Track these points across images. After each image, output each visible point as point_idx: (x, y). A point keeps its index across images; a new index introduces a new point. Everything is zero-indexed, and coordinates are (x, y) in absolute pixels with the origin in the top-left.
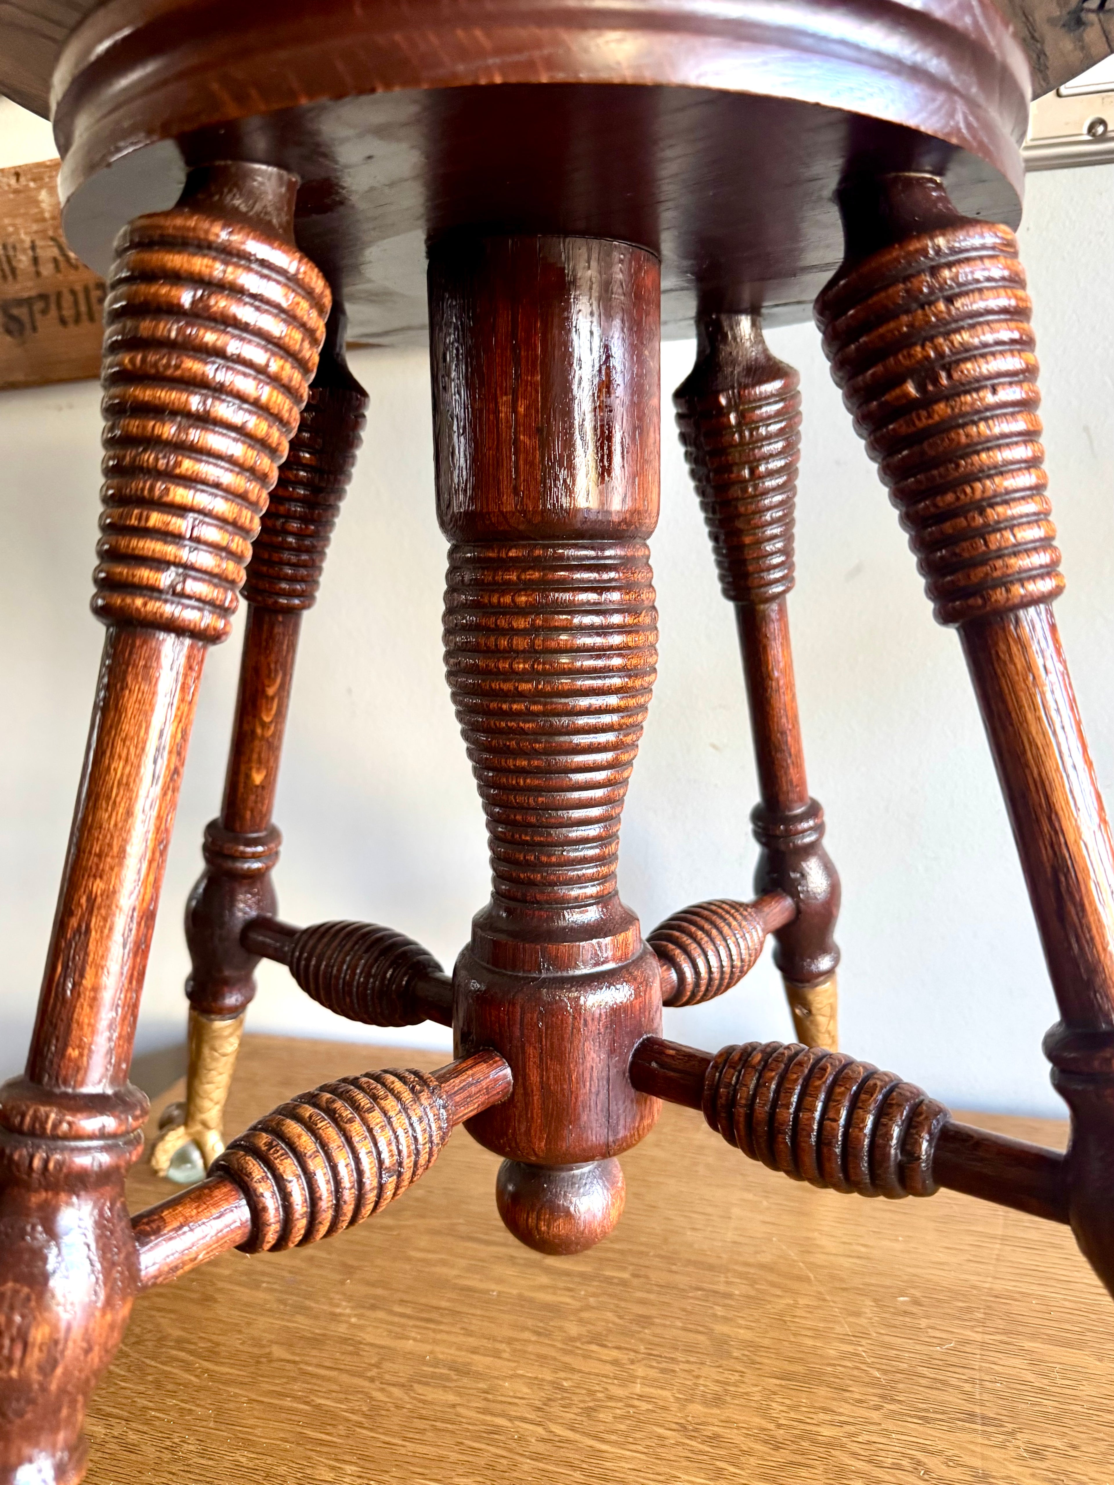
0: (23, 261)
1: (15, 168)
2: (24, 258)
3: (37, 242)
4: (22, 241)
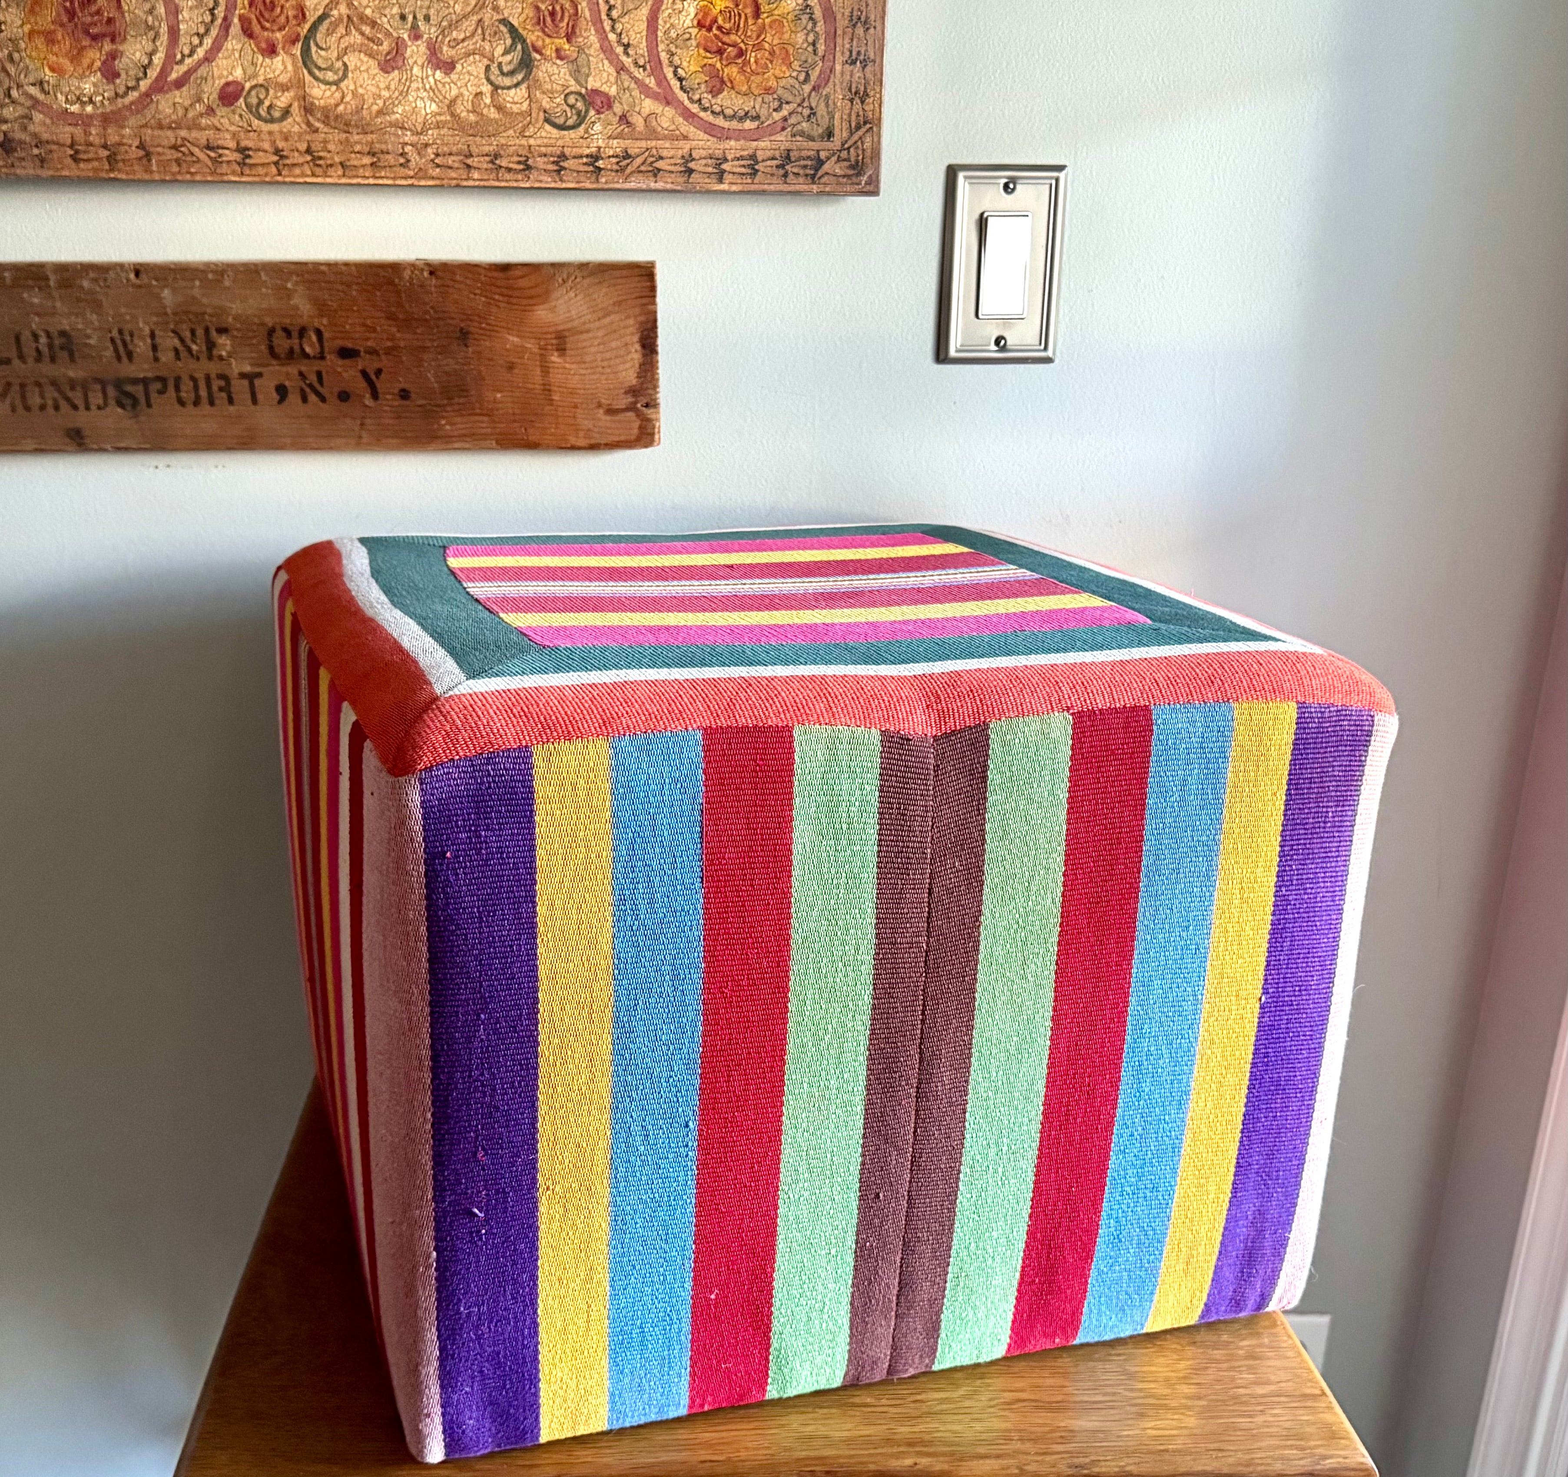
0: (142, 347)
1: (134, 265)
2: (141, 344)
3: (157, 332)
4: (141, 330)
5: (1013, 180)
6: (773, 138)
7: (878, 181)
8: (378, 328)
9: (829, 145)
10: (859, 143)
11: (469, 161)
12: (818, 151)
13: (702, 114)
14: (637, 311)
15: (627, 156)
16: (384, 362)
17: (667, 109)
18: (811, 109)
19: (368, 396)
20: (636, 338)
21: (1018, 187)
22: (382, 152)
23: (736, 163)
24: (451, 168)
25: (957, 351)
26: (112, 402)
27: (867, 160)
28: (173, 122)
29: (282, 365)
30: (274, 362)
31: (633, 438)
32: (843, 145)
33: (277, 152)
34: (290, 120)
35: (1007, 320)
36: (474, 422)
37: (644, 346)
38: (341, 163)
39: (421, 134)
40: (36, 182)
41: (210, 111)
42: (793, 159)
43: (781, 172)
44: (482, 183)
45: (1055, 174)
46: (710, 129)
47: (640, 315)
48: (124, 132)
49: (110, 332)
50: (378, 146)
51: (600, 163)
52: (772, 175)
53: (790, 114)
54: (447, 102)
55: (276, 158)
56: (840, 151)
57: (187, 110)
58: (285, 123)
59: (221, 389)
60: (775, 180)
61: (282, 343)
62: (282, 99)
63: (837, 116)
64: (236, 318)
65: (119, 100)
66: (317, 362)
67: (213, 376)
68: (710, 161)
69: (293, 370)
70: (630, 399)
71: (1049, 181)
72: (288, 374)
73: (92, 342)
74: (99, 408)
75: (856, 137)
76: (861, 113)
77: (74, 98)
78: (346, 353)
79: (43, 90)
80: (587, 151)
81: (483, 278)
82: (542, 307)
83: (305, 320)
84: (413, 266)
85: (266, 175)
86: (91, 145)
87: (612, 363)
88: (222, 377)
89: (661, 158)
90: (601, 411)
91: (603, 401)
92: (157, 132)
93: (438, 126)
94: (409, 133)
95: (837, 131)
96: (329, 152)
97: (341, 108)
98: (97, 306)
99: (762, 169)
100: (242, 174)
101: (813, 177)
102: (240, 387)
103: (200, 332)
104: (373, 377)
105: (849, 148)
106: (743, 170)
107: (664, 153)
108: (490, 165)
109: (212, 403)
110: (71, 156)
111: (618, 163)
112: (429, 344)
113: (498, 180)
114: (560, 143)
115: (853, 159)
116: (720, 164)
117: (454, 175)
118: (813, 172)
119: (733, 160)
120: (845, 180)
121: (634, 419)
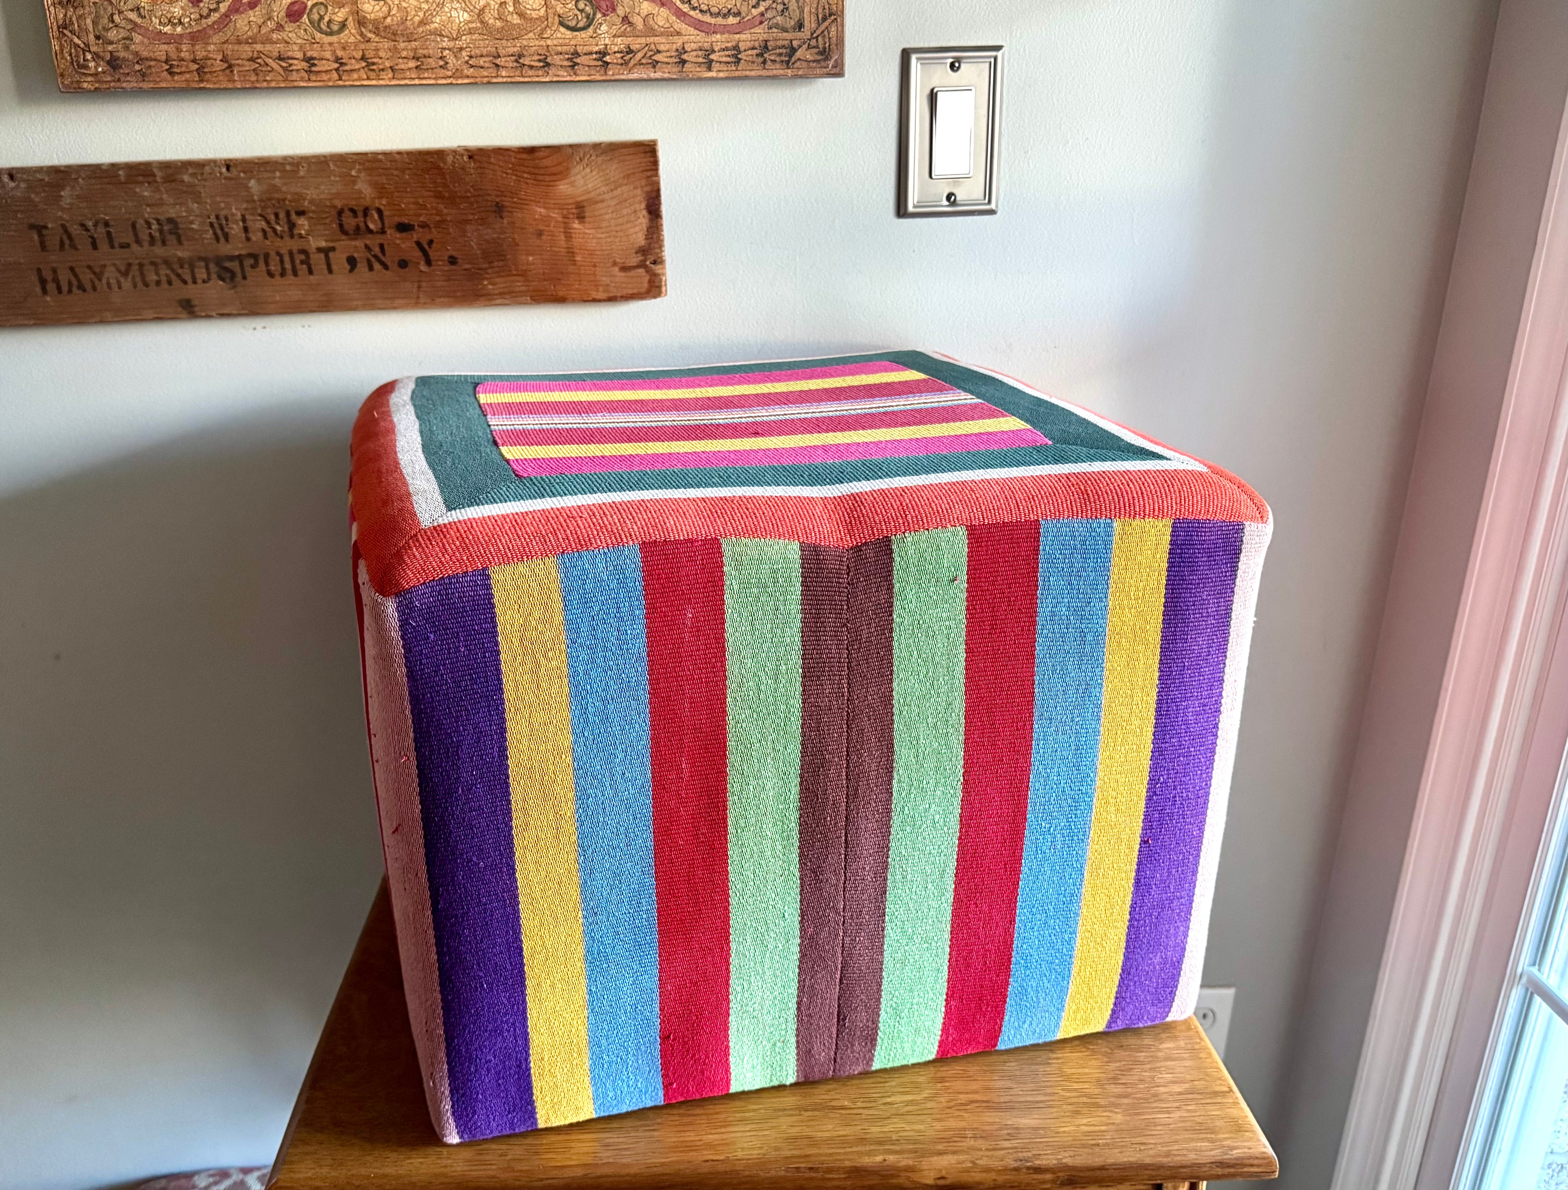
0: (235, 229)
1: (225, 160)
2: (235, 226)
3: (247, 217)
4: (233, 215)
5: (958, 60)
6: (752, 31)
7: (843, 65)
8: (428, 206)
9: (799, 35)
10: (826, 33)
11: (498, 61)
12: (791, 41)
13: (692, 13)
14: (643, 182)
15: (630, 51)
16: (435, 234)
17: (662, 9)
18: (784, 4)
19: (422, 263)
20: (643, 206)
21: (963, 66)
22: (425, 57)
23: (722, 53)
24: (482, 67)
25: (915, 207)
26: (214, 276)
27: (833, 47)
28: (251, 38)
29: (352, 239)
30: (343, 237)
31: (643, 290)
32: (812, 34)
33: (337, 60)
34: (347, 32)
35: (956, 179)
36: (513, 281)
37: (650, 212)
38: (391, 67)
39: (456, 39)
40: (139, 94)
41: (280, 27)
42: (770, 48)
43: (761, 59)
44: (509, 80)
45: (993, 53)
46: (699, 26)
47: (646, 185)
48: (209, 48)
49: (209, 218)
50: (421, 51)
51: (607, 59)
52: (753, 62)
53: (766, 10)
54: (477, 11)
55: (337, 65)
56: (810, 40)
57: (260, 27)
58: (342, 35)
59: (302, 262)
60: (755, 66)
61: (350, 222)
62: (339, 14)
63: (806, 10)
64: (311, 202)
65: (204, 21)
66: (380, 236)
67: (295, 251)
68: (700, 53)
69: (359, 243)
70: (640, 258)
71: (988, 60)
72: (356, 247)
73: (194, 226)
74: (204, 282)
75: (823, 27)
76: (827, 7)
77: (166, 21)
78: (403, 228)
79: (141, 16)
80: (596, 49)
81: (513, 160)
82: (565, 181)
83: (368, 202)
84: (455, 152)
85: (330, 80)
86: (183, 60)
87: (624, 227)
88: (303, 252)
89: (659, 52)
90: (617, 269)
91: (618, 260)
92: (236, 47)
93: (471, 32)
94: (446, 39)
95: (807, 23)
96: (381, 58)
97: (389, 20)
98: (198, 198)
99: (744, 58)
100: (309, 79)
101: (788, 62)
102: (318, 260)
103: (282, 215)
104: (426, 247)
105: (817, 37)
106: (728, 59)
107: (662, 48)
108: (515, 64)
109: (295, 274)
110: (167, 70)
111: (622, 58)
112: (471, 217)
113: (522, 76)
114: (573, 42)
115: (821, 46)
116: (709, 55)
117: (486, 74)
118: (787, 59)
119: (719, 51)
120: (814, 64)
121: (645, 274)
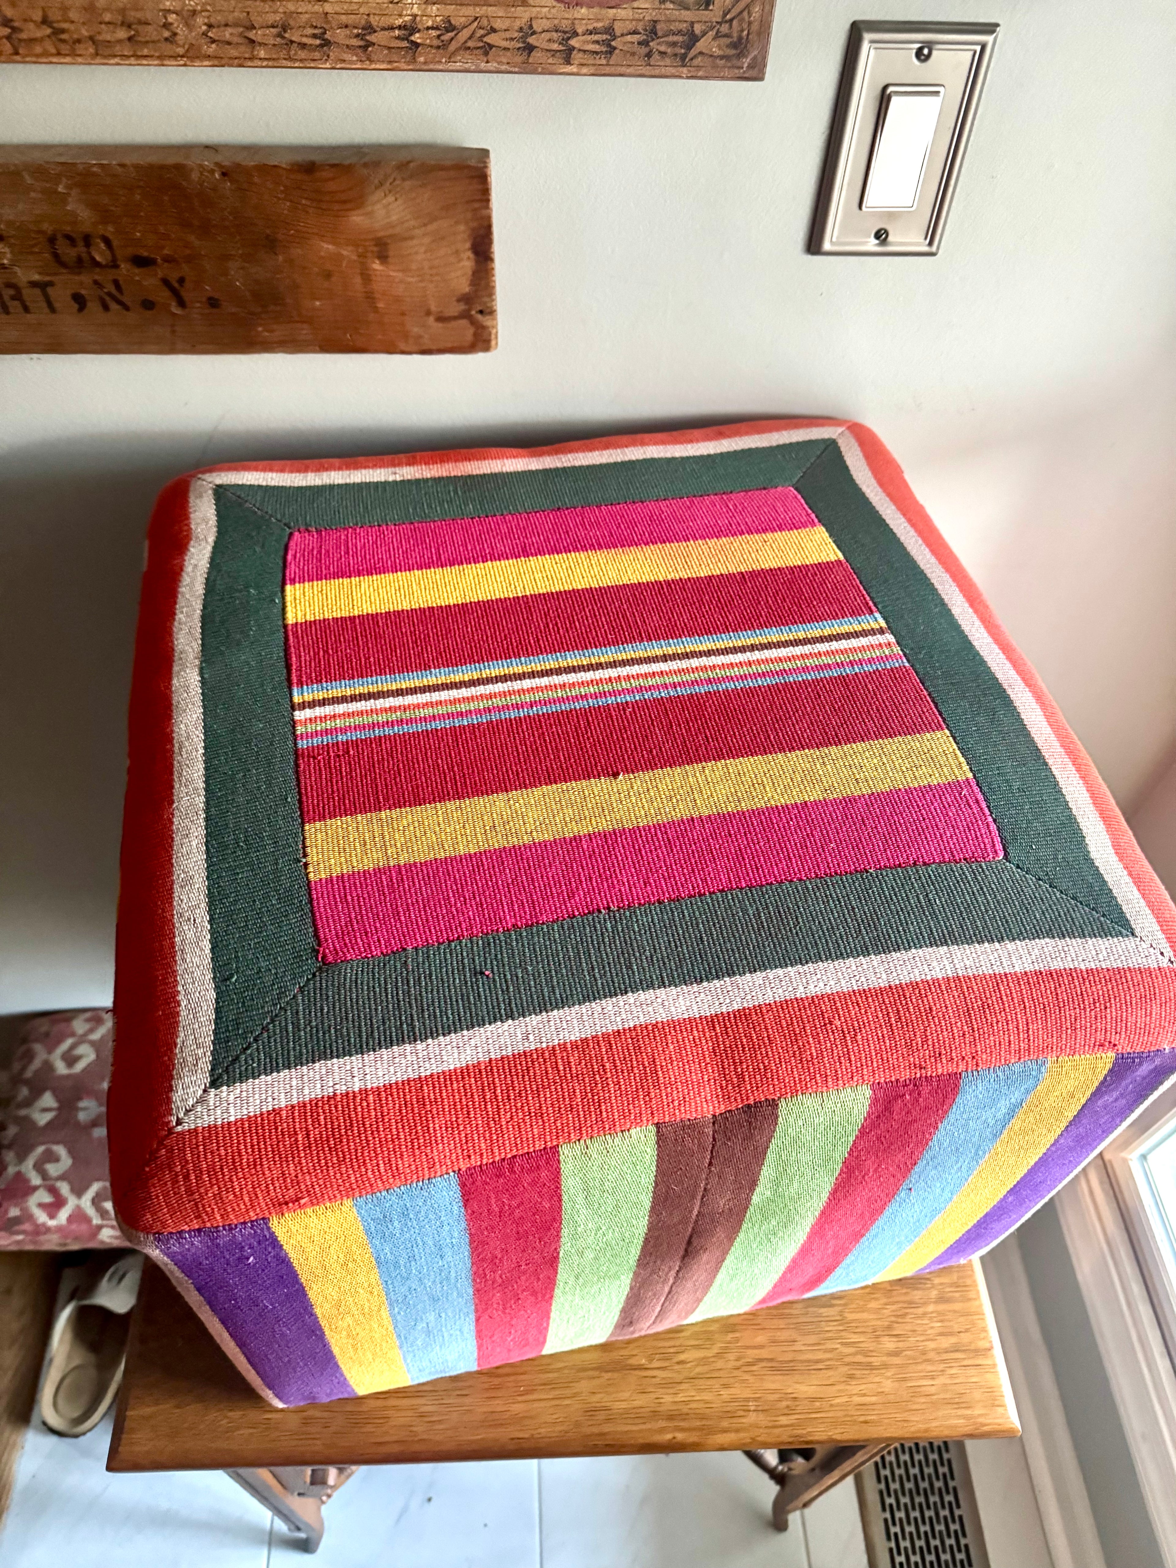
5: (930, 45)
6: (635, 5)
7: (764, 62)
8: (173, 236)
9: (705, 15)
11: (251, 35)
12: (692, 23)
14: (469, 215)
15: (450, 27)
16: (186, 270)
19: (174, 304)
20: (467, 245)
21: (934, 54)
22: (140, 22)
23: (589, 38)
24: (229, 43)
25: (833, 243)
27: (754, 37)
29: (75, 273)
31: (468, 344)
32: (725, 15)
33: (7, 23)
35: (891, 214)
36: (294, 329)
37: (477, 252)
38: (91, 38)
42: (660, 34)
43: (644, 50)
44: (270, 62)
47: (471, 220)
50: (133, 13)
51: (417, 37)
52: (633, 54)
55: (7, 31)
56: (720, 23)
59: (12, 298)
60: (635, 60)
61: (67, 252)
64: (9, 224)
66: (111, 270)
68: (555, 35)
69: (85, 278)
70: (462, 307)
71: (971, 49)
72: (81, 283)
75: (742, 4)
78: (142, 262)
80: (399, 22)
81: (286, 181)
82: (360, 212)
83: (87, 228)
88: (11, 286)
89: (494, 30)
90: (431, 319)
91: (433, 309)
96: (73, 22)
99: (620, 47)
101: (683, 57)
102: (33, 295)
104: (177, 286)
105: (731, 20)
106: (596, 48)
107: (498, 24)
108: (278, 39)
109: (6, 311)
111: (439, 37)
112: (233, 252)
113: (290, 58)
114: (364, 9)
115: (735, 35)
116: (569, 38)
117: (234, 53)
118: (683, 51)
119: (584, 35)
120: (723, 62)
121: (469, 326)
